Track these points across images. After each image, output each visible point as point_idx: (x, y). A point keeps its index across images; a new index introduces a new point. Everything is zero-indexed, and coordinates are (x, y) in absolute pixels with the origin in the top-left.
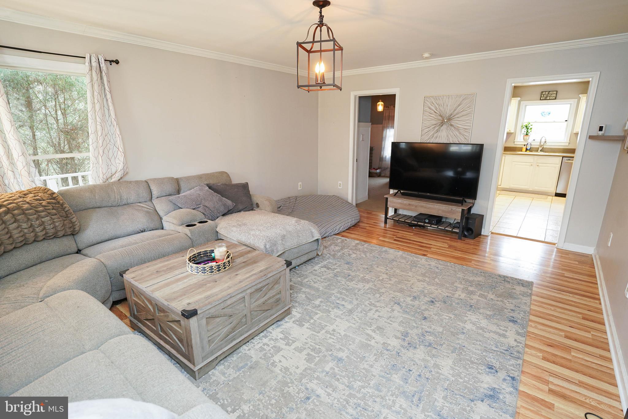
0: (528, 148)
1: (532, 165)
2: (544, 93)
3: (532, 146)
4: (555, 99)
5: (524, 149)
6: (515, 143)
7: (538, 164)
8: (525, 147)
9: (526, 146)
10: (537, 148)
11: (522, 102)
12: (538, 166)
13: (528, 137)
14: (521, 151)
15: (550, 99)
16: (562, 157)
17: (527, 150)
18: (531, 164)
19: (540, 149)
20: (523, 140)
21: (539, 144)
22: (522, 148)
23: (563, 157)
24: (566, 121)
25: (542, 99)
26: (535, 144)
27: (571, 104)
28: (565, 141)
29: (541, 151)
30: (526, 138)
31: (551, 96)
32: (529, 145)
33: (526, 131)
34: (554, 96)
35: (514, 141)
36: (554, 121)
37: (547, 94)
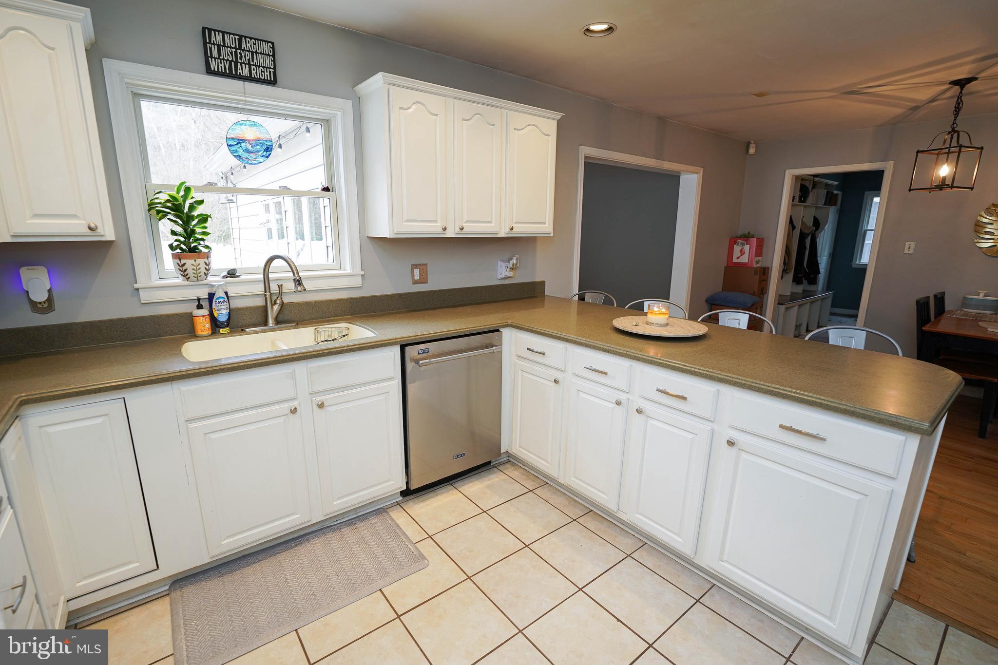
0: (222, 314)
1: (294, 411)
2: (217, 39)
3: (236, 304)
4: (273, 82)
5: (203, 325)
6: (145, 297)
7: (319, 399)
8: (205, 312)
9: (205, 304)
10: (260, 307)
11: (108, 63)
12: (321, 406)
13: (201, 261)
14: (193, 335)
15: (251, 79)
16: (397, 350)
17: (216, 325)
19: (273, 311)
20: (180, 280)
21: (260, 289)
22: (190, 317)
23: (403, 348)
24: (326, 189)
25: (214, 65)
26: (247, 294)
27: (326, 123)
28: (348, 270)
29: (278, 321)
30: (196, 269)
31: (255, 66)
32: (221, 300)
33: (179, 229)
34: (267, 68)
35: (136, 286)
36: (285, 188)
37: (231, 48)
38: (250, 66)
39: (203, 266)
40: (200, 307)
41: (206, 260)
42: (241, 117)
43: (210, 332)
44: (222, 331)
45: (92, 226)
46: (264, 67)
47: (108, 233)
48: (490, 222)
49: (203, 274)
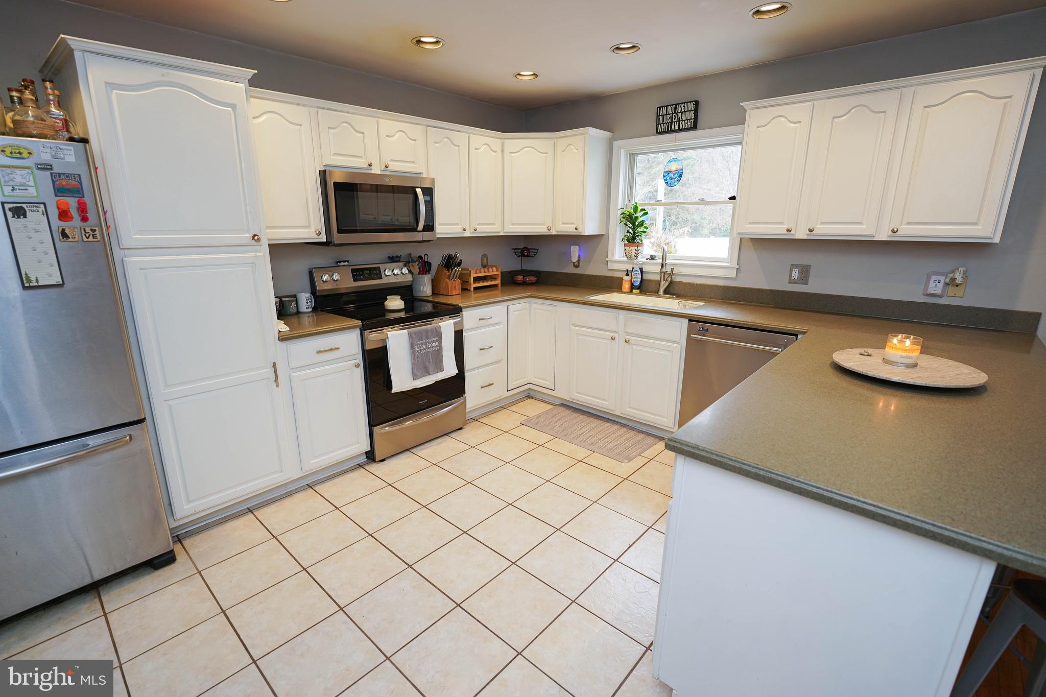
0: (637, 280)
1: (613, 339)
2: (663, 111)
3: (646, 277)
4: (695, 127)
5: (626, 286)
6: (609, 265)
8: (628, 278)
9: (630, 274)
10: (657, 281)
11: (616, 144)
12: (627, 342)
13: (633, 248)
14: (620, 290)
15: (679, 130)
17: (632, 287)
18: (611, 334)
19: (664, 285)
20: (624, 258)
21: (660, 269)
22: (621, 279)
24: (733, 198)
25: (659, 129)
26: (653, 271)
29: (666, 292)
30: (630, 253)
31: (683, 121)
32: (636, 272)
33: (631, 231)
34: (689, 120)
35: (607, 259)
36: (702, 200)
37: (670, 114)
38: (679, 121)
39: (634, 251)
40: (627, 275)
41: (636, 248)
42: (672, 155)
43: (629, 290)
44: (634, 291)
45: (577, 227)
46: (687, 120)
48: (860, 223)
49: (633, 256)
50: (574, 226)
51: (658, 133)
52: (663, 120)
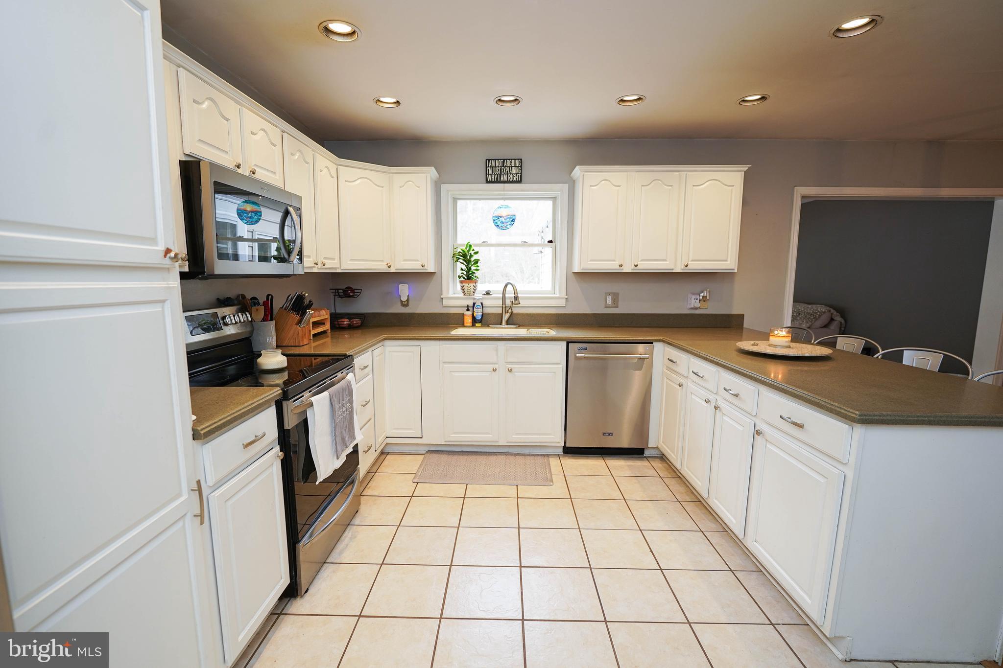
0: (478, 314)
1: (495, 370)
2: (492, 164)
3: (487, 311)
4: (519, 181)
5: (468, 320)
6: (445, 303)
7: (510, 366)
8: (470, 313)
9: (471, 309)
10: (498, 314)
11: (443, 187)
12: (510, 371)
13: (472, 285)
14: (463, 325)
15: (508, 182)
16: (565, 343)
17: (475, 321)
18: (492, 366)
19: (506, 317)
20: (462, 295)
21: (500, 303)
22: (463, 315)
23: (568, 343)
24: (550, 242)
25: (489, 178)
26: (493, 305)
27: (554, 199)
28: (558, 295)
29: (508, 323)
30: (469, 290)
31: (511, 174)
32: (478, 307)
33: (464, 268)
34: (517, 174)
35: (442, 296)
36: (525, 242)
37: (499, 167)
38: (508, 174)
39: (472, 287)
40: (468, 310)
41: (474, 284)
42: (502, 202)
43: (471, 325)
44: (477, 325)
45: (423, 264)
46: (515, 174)
47: (430, 268)
48: (665, 260)
49: (472, 292)
50: (420, 263)
51: (487, 182)
52: (492, 172)
